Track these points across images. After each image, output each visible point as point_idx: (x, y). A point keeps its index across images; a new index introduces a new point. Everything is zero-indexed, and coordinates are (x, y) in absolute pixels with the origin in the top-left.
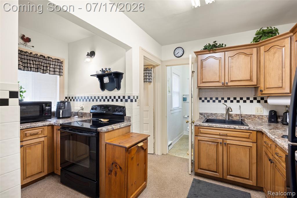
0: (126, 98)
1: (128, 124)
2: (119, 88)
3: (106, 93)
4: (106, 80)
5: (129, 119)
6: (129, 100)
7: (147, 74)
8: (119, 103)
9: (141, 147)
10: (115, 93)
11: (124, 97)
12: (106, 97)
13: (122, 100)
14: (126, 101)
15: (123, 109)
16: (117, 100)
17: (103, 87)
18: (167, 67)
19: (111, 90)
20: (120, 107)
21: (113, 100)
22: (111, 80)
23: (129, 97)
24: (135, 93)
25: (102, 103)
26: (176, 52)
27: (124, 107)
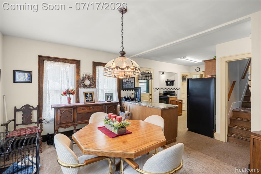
0: (176, 88)
1: (176, 96)
2: (173, 85)
3: (168, 87)
4: (169, 83)
5: (177, 95)
6: (177, 89)
7: (184, 79)
8: (173, 90)
9: (180, 102)
10: (172, 87)
11: (175, 88)
12: (168, 88)
13: (174, 89)
14: (176, 89)
15: (174, 92)
16: (172, 89)
17: (167, 85)
18: (193, 75)
19: (170, 86)
20: (174, 91)
21: (169, 89)
22: (170, 82)
23: (177, 88)
24: (178, 87)
25: (167, 90)
26: (196, 70)
27: (175, 91)
